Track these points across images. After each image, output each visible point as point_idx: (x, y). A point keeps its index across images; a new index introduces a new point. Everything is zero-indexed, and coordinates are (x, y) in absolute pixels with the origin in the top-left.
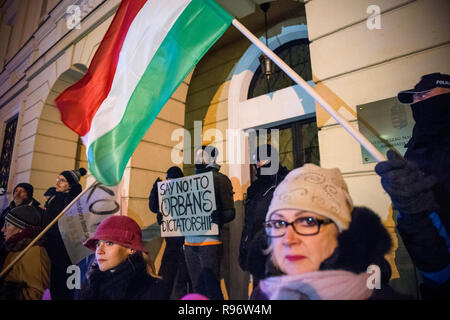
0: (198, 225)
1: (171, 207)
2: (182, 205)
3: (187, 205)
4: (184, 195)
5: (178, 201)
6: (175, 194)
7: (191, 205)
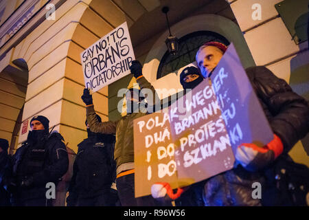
0: (118, 71)
1: (93, 67)
2: (102, 61)
3: (107, 59)
4: (103, 52)
5: (98, 59)
6: (96, 55)
7: (110, 57)
